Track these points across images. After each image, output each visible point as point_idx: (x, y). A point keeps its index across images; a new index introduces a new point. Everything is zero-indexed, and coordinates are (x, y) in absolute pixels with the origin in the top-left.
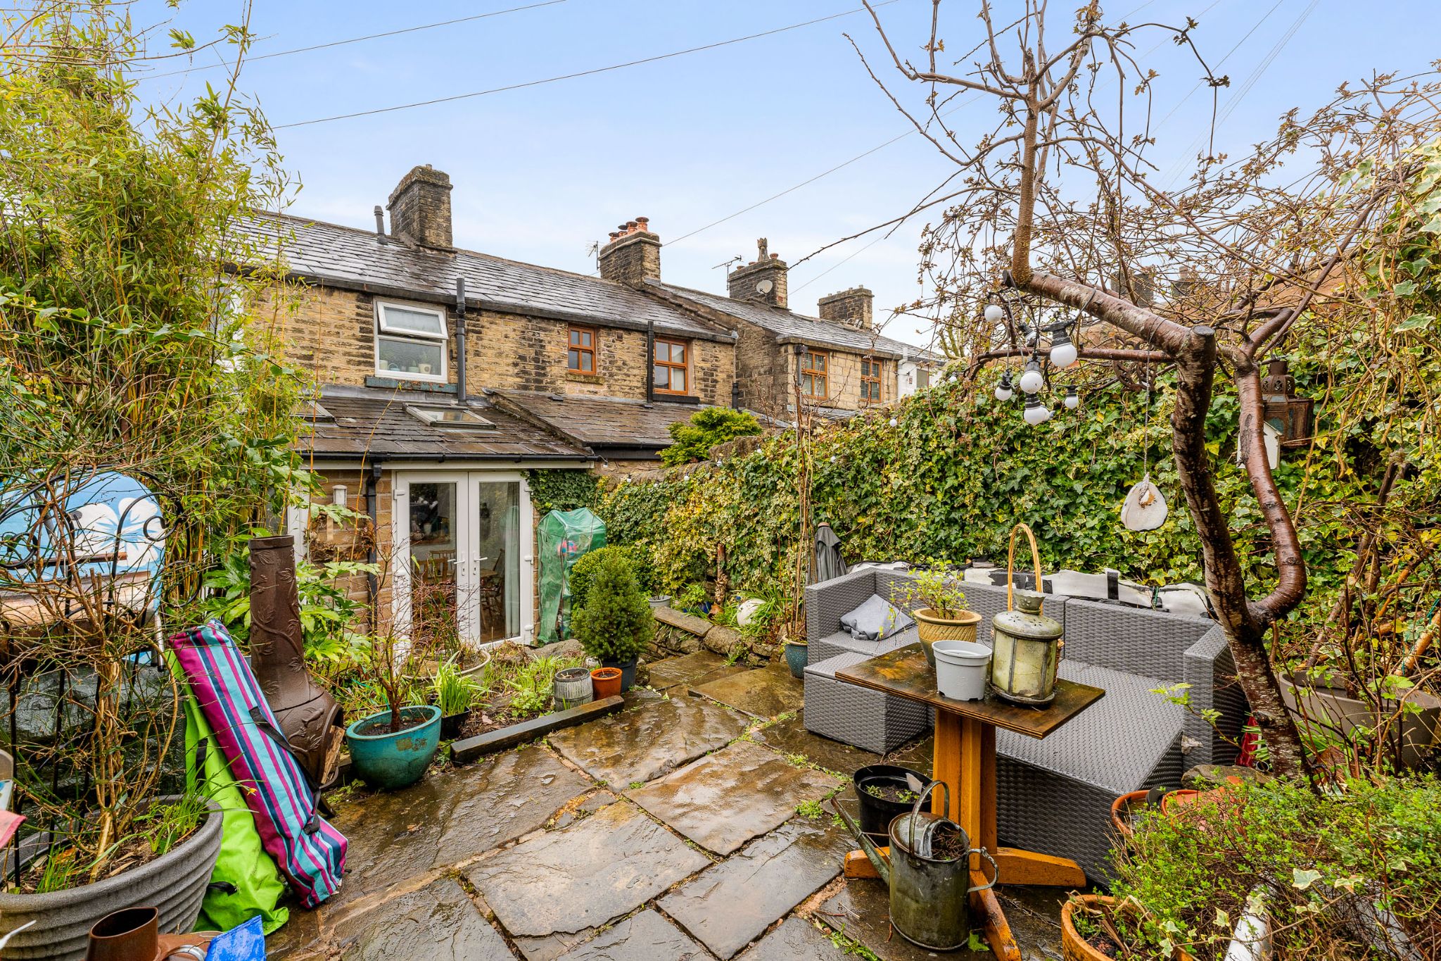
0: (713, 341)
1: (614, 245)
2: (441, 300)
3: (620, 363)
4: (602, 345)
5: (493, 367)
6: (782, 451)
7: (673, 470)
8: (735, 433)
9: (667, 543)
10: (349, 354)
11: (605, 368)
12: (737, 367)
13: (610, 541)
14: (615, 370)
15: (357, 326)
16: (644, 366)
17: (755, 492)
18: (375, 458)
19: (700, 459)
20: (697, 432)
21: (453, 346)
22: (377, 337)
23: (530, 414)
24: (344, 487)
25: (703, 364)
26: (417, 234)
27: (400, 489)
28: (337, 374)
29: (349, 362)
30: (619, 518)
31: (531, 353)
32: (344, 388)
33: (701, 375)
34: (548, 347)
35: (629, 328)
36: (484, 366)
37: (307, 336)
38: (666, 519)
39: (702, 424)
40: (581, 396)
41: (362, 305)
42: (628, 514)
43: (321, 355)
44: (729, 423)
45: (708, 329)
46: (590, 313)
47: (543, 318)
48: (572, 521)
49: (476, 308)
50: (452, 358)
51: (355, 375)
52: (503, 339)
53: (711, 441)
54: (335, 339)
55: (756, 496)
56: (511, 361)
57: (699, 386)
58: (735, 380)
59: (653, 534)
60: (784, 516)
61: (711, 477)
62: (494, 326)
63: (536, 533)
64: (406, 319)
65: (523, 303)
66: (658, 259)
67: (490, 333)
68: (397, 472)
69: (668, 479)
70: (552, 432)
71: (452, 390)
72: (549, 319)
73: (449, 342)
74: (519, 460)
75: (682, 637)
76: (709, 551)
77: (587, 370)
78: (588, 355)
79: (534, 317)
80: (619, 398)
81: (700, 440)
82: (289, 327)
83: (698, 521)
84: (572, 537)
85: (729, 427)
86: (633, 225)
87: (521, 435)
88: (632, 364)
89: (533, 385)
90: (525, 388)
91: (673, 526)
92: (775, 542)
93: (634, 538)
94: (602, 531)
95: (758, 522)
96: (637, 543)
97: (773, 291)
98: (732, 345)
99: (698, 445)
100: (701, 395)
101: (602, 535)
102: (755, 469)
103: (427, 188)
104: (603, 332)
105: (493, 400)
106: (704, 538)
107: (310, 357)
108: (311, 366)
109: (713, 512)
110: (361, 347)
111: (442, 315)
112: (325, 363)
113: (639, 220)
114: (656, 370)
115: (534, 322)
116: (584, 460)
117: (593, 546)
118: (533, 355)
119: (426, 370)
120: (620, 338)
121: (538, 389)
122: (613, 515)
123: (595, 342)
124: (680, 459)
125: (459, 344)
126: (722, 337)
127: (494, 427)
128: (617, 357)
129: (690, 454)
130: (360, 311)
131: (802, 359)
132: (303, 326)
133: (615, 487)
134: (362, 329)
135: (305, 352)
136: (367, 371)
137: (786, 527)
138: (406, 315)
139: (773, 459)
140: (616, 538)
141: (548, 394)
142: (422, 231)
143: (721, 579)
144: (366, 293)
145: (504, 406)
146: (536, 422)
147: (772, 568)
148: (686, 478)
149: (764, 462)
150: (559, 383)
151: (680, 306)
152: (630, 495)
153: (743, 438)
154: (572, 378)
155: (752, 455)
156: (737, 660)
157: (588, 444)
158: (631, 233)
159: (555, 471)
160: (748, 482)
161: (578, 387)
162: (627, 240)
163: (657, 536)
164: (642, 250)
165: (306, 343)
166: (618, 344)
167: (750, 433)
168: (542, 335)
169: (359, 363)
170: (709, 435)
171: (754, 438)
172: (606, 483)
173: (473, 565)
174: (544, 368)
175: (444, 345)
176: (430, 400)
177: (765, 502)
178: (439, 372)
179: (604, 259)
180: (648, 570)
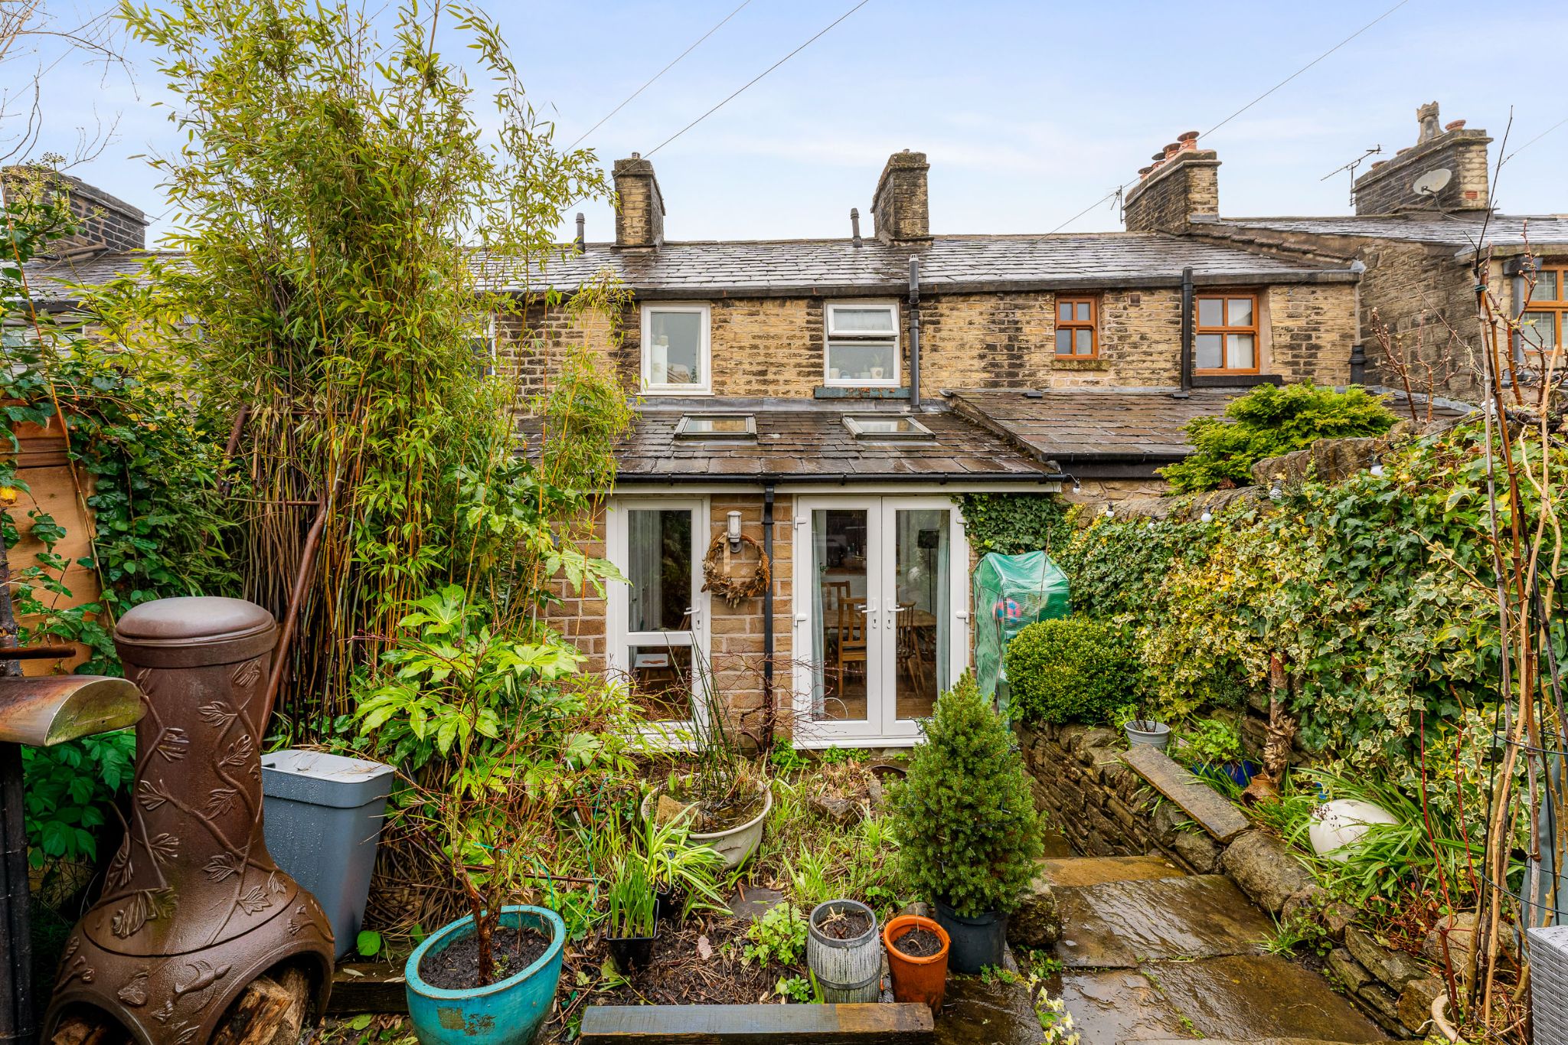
0: (1311, 283)
1: (1144, 183)
2: (892, 291)
3: (1136, 338)
4: (1107, 316)
5: (952, 362)
6: (1446, 471)
7: (1184, 500)
8: (1324, 432)
9: (1165, 630)
10: (799, 365)
11: (1110, 347)
12: (1363, 319)
13: (1076, 607)
14: (1127, 349)
15: (807, 334)
16: (1176, 337)
17: (1362, 562)
18: (769, 480)
19: (1241, 482)
20: (1240, 432)
21: (907, 343)
22: (826, 343)
23: (987, 418)
24: (738, 513)
25: (1289, 323)
26: (892, 229)
27: (802, 514)
28: (788, 388)
29: (799, 374)
30: (1088, 574)
31: (1003, 339)
32: (794, 401)
33: (1286, 339)
34: (1026, 329)
35: (1150, 287)
36: (943, 362)
37: (762, 351)
38: (1164, 588)
39: (1250, 417)
40: (1074, 389)
41: (812, 311)
42: (1103, 568)
43: (774, 369)
44: (1308, 414)
45: (1302, 266)
46: (1089, 275)
47: (1019, 293)
48: (1019, 571)
49: (932, 295)
50: (905, 357)
51: (804, 387)
52: (966, 326)
53: (1267, 449)
54: (787, 351)
55: (1364, 573)
56: (975, 353)
57: (1280, 358)
58: (1358, 341)
59: (1141, 609)
60: (1450, 632)
61: (1256, 521)
62: (955, 313)
63: (972, 580)
64: (856, 319)
65: (996, 278)
66: (1214, 184)
67: (950, 321)
68: (799, 495)
69: (1174, 516)
70: (1011, 441)
71: (904, 394)
72: (1028, 293)
73: (902, 339)
74: (945, 480)
75: (1180, 824)
76: (1250, 663)
77: (1084, 350)
78: (1087, 333)
79: (1007, 293)
80: (1135, 387)
81: (1241, 447)
82: (747, 344)
83: (1229, 601)
84: (1011, 596)
85: (1309, 421)
86: (1173, 148)
87: (966, 447)
88: (1156, 337)
89: (1005, 380)
90: (995, 384)
91: (1177, 601)
92: (1420, 686)
93: (1112, 610)
94: (1061, 590)
95: (1370, 629)
96: (1117, 618)
97: (1454, 185)
98: (1352, 284)
99: (1237, 457)
100: (1286, 373)
101: (1063, 597)
102: (1365, 510)
103: (903, 175)
104: (1108, 298)
105: (952, 404)
106: (1240, 636)
107: (764, 373)
108: (765, 382)
109: (1260, 588)
110: (811, 357)
111: (894, 308)
112: (777, 377)
113: (1183, 138)
114: (1200, 344)
115: (1008, 300)
116: (1043, 481)
117: (1044, 615)
118: (1006, 342)
119: (878, 374)
120: (1136, 302)
121: (1012, 384)
122: (1081, 567)
123: (1097, 315)
124: (1198, 481)
125: (912, 339)
126: (1333, 274)
127: (932, 437)
128: (1131, 329)
129: (1217, 473)
130: (811, 318)
131: (1522, 286)
132: (758, 342)
133: (1090, 523)
134: (812, 338)
135: (760, 368)
136: (816, 381)
137: (1458, 660)
138: (855, 315)
139: (1418, 491)
140: (1083, 605)
141: (1025, 390)
142: (897, 223)
143: (1279, 727)
144: (816, 298)
145: (963, 409)
146: (992, 428)
147: (1412, 747)
148: (1206, 517)
149: (1389, 497)
150: (1041, 375)
151: (1251, 242)
152: (1109, 538)
153: (1333, 442)
154: (1061, 365)
155: (1355, 480)
156: (1299, 946)
157: (1050, 457)
158: (1171, 158)
159: (999, 495)
160: (1342, 539)
161: (1071, 376)
162: (1162, 171)
163: (1149, 614)
164: (1187, 176)
165: (761, 359)
166: (1133, 311)
167: (1365, 430)
168: (1018, 315)
169: (809, 374)
170: (1262, 437)
171: (1365, 441)
172: (1078, 515)
173: (886, 617)
174: (1020, 357)
175: (897, 344)
176: (881, 408)
177: (1392, 589)
178: (891, 377)
179: (1132, 207)
180: (1133, 670)
